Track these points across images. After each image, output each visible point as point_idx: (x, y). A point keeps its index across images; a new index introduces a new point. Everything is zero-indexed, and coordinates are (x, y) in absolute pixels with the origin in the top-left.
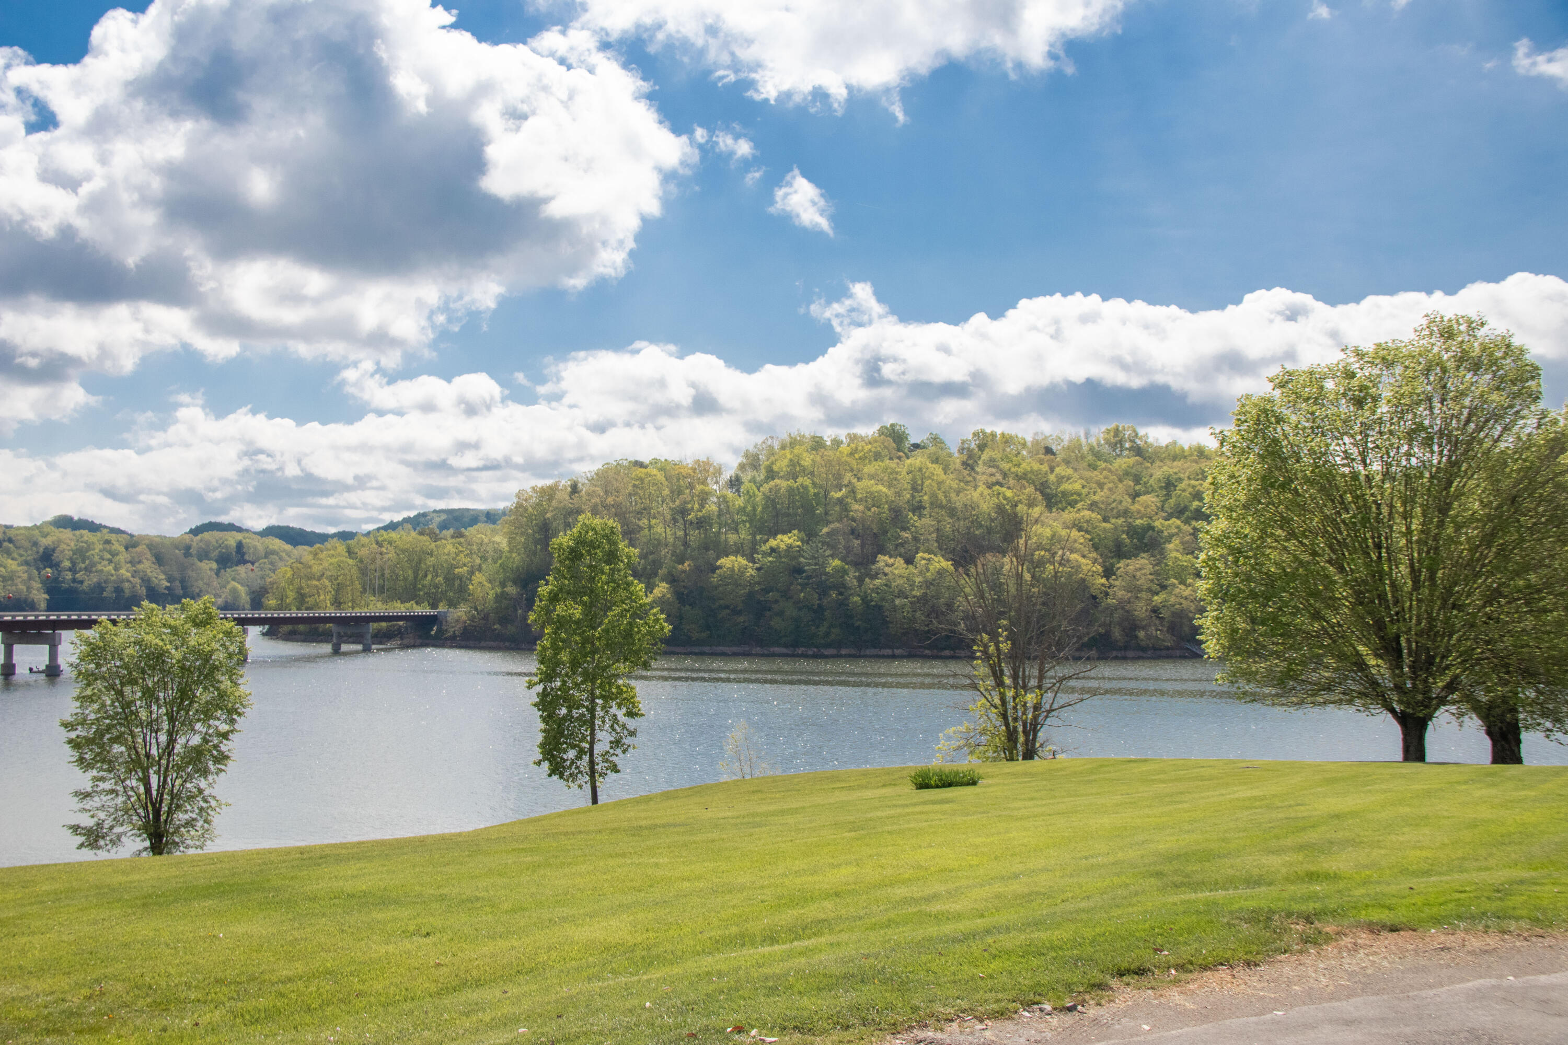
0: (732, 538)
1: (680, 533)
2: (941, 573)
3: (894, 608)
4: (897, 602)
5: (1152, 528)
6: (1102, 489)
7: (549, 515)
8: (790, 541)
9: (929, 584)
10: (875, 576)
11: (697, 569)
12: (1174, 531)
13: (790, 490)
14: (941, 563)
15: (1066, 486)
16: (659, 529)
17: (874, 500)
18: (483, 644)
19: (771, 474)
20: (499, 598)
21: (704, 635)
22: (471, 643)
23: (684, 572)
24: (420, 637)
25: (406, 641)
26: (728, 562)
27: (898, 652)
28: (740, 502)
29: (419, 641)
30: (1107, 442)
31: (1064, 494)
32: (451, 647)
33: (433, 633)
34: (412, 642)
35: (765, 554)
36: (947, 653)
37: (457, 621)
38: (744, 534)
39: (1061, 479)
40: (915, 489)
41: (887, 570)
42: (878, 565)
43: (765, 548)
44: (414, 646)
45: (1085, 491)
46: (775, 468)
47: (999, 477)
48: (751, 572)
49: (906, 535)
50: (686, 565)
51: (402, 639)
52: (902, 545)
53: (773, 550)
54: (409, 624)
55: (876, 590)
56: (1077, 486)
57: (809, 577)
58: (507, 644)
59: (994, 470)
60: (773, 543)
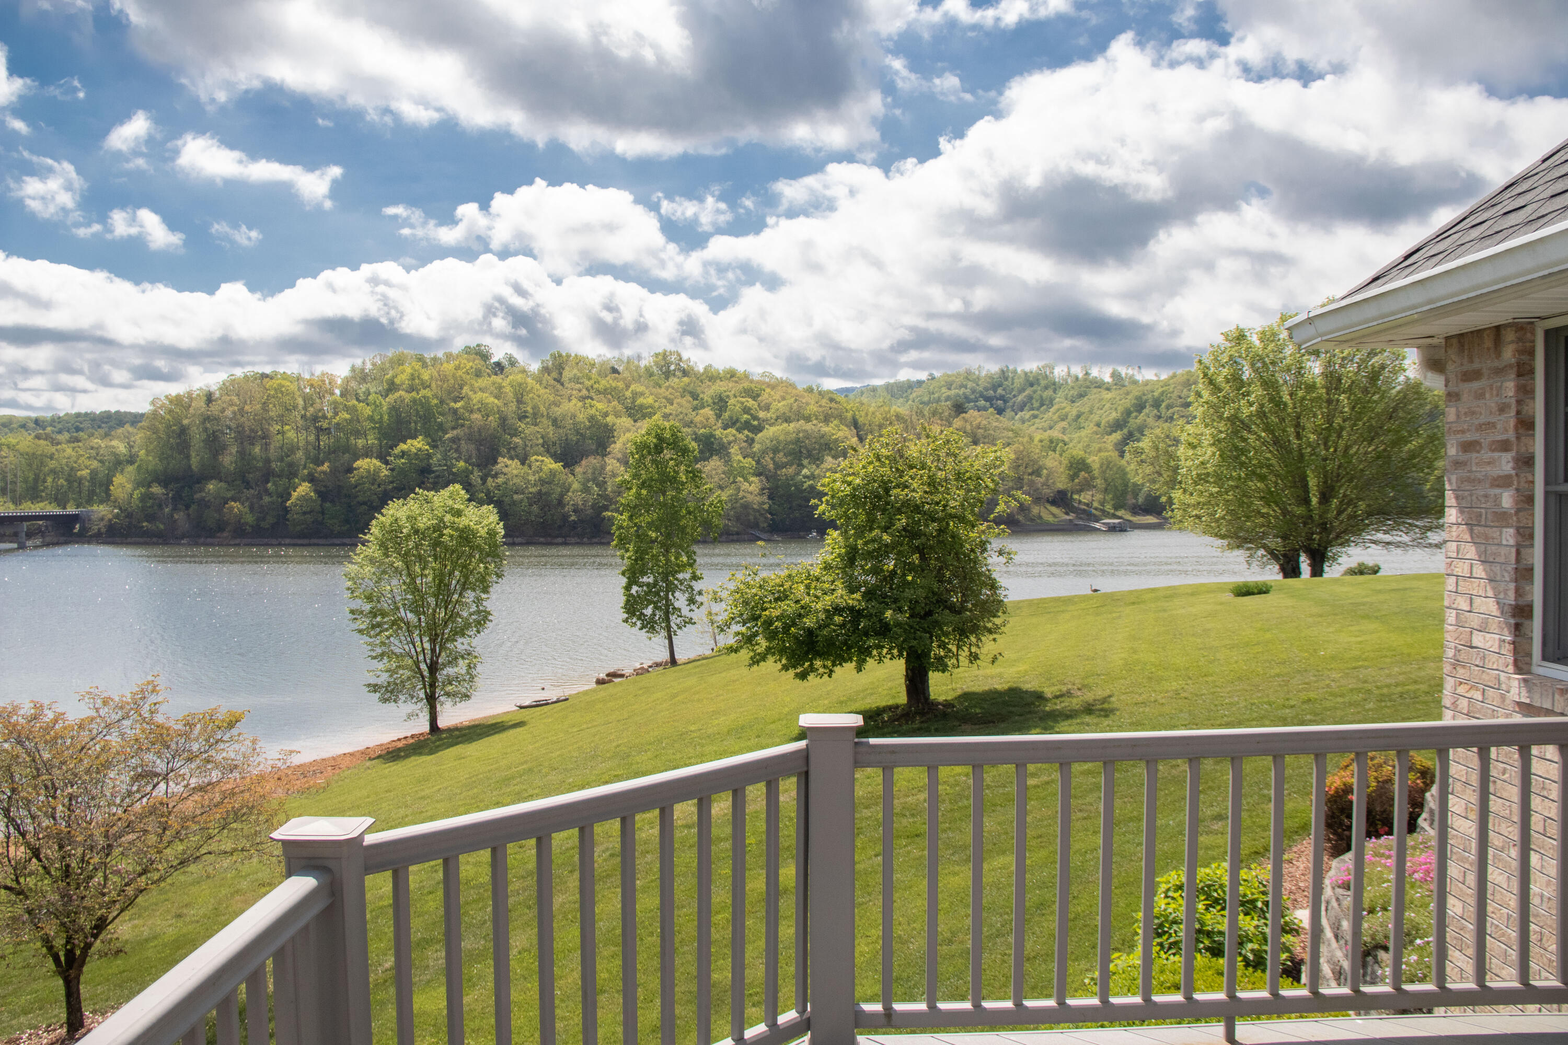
0: (360, 442)
1: (312, 438)
2: (553, 473)
3: (514, 503)
4: (516, 497)
5: (712, 436)
6: (672, 404)
7: (185, 422)
8: (419, 446)
9: (542, 482)
10: (495, 476)
11: (334, 471)
12: (732, 438)
13: (414, 401)
14: (551, 465)
15: (640, 401)
16: (291, 434)
17: (485, 411)
18: (129, 540)
19: (392, 387)
20: (144, 498)
21: (344, 528)
22: (118, 539)
23: (324, 473)
24: (63, 535)
25: (48, 539)
26: (365, 464)
27: (517, 540)
28: (368, 411)
29: (62, 539)
30: (656, 364)
31: (641, 407)
32: (98, 543)
33: (76, 531)
34: (55, 540)
35: (396, 457)
36: (560, 540)
37: (102, 519)
38: (372, 440)
39: (635, 395)
40: (520, 401)
41: (505, 470)
42: (499, 466)
43: (397, 451)
44: (57, 544)
45: (657, 405)
46: (397, 381)
47: (584, 392)
48: (385, 472)
49: (517, 440)
50: (326, 467)
51: (43, 536)
52: (514, 449)
53: (403, 454)
54: (49, 523)
55: (498, 487)
56: (650, 400)
57: (438, 477)
58: (154, 540)
59: (578, 386)
60: (403, 447)
